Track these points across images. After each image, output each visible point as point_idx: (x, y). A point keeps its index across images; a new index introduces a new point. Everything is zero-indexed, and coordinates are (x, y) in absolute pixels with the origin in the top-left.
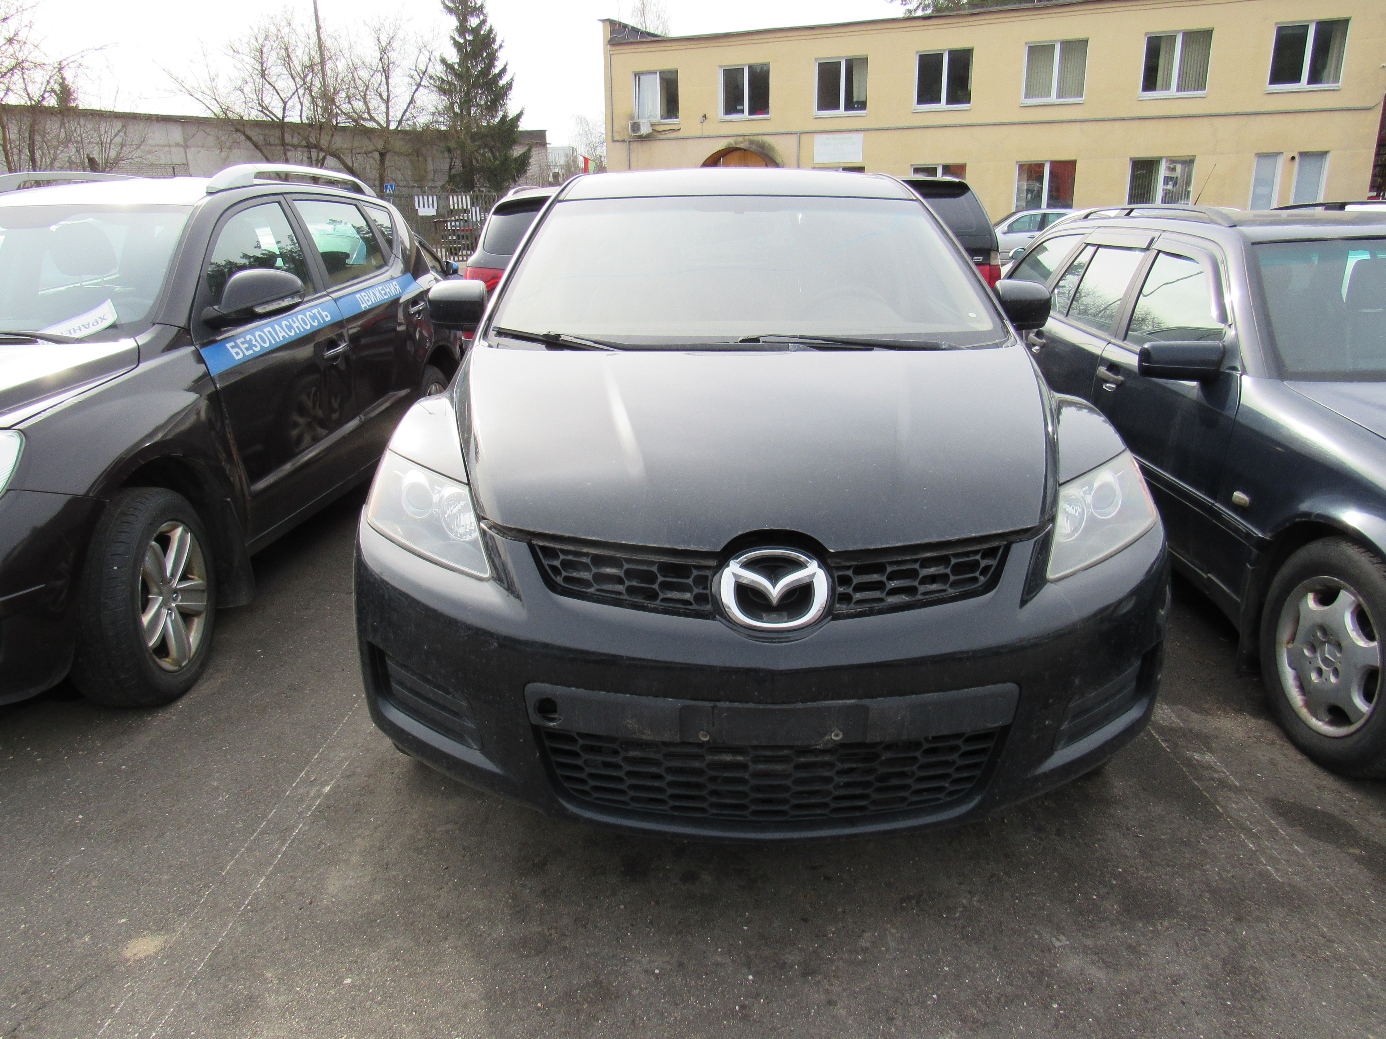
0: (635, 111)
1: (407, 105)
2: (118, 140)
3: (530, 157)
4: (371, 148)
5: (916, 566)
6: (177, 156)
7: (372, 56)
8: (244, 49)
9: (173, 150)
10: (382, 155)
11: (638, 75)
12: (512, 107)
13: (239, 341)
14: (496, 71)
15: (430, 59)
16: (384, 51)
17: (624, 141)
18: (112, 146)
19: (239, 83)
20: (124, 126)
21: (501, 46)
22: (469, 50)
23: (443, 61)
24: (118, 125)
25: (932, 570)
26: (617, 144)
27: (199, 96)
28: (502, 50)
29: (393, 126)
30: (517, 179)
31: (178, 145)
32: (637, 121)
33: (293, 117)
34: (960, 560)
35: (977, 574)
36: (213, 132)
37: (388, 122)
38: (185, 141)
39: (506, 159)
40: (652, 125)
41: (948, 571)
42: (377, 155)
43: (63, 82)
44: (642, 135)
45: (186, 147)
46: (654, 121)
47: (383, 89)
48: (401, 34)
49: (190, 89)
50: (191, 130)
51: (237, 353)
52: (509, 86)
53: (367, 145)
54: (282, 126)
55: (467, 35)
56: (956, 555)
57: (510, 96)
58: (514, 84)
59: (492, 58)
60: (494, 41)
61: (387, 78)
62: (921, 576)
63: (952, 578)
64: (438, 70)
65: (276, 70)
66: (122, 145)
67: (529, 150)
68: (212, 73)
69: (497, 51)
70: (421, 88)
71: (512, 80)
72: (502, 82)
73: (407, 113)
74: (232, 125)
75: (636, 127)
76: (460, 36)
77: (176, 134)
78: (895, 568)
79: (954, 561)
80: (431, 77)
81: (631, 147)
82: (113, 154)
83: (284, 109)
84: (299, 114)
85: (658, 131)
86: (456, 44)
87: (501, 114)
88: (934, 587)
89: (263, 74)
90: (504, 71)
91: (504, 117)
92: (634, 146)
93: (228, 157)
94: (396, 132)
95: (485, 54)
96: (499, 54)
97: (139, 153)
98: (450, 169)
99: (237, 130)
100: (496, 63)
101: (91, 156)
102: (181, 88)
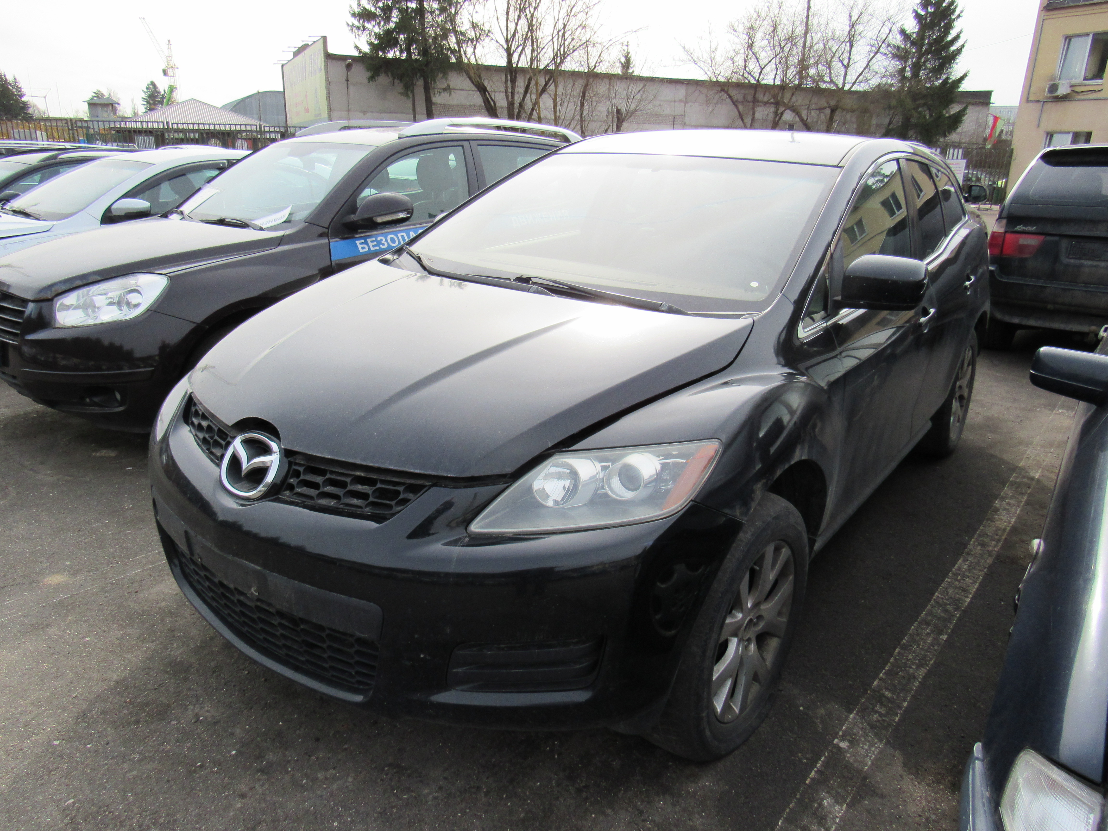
0: (1058, 73)
1: (862, 69)
2: (638, 96)
3: (964, 115)
4: (825, 105)
5: (348, 480)
6: (678, 109)
7: (841, 28)
8: (740, 28)
9: (676, 104)
10: (833, 111)
11: (1068, 39)
12: (956, 70)
13: (369, 240)
14: (949, 38)
15: (890, 30)
16: (853, 26)
17: (1038, 101)
18: (634, 101)
19: (732, 54)
20: (644, 87)
21: (959, 16)
22: (928, 20)
23: (903, 32)
24: (640, 85)
25: (359, 488)
26: (1031, 104)
27: (702, 64)
28: (959, 20)
29: (847, 88)
30: (947, 135)
31: (681, 101)
32: (1057, 82)
33: (768, 79)
34: (384, 486)
35: (393, 503)
36: (705, 91)
37: (844, 83)
38: (686, 98)
39: (940, 116)
40: (1072, 86)
41: (370, 492)
42: (828, 111)
43: (628, 55)
44: (1058, 96)
45: (686, 102)
46: (1074, 82)
47: (846, 55)
48: (870, 10)
49: (696, 59)
50: (692, 88)
51: (363, 248)
52: (959, 51)
53: (823, 103)
54: (758, 87)
55: (929, 8)
56: (383, 482)
57: (957, 61)
58: (963, 50)
59: (949, 27)
60: (954, 10)
61: (851, 47)
62: (348, 489)
63: (371, 499)
64: (897, 40)
65: (760, 42)
66: (640, 101)
67: (965, 109)
68: (714, 47)
69: (954, 20)
70: (879, 55)
71: (963, 46)
72: (953, 48)
73: (861, 77)
74: (720, 86)
75: (1053, 88)
76: (922, 10)
77: (681, 92)
78: (333, 477)
79: (379, 485)
80: (889, 45)
81: (1045, 107)
82: (633, 106)
83: (760, 74)
84: (773, 77)
85: (1077, 92)
86: (917, 16)
87: (944, 77)
88: (355, 501)
89: (750, 47)
90: (957, 38)
91: (948, 78)
92: (1048, 106)
93: (713, 110)
94: (849, 92)
95: (943, 24)
96: (955, 24)
97: (650, 106)
98: (889, 124)
99: (723, 90)
100: (951, 32)
101: (619, 108)
102: (690, 58)
